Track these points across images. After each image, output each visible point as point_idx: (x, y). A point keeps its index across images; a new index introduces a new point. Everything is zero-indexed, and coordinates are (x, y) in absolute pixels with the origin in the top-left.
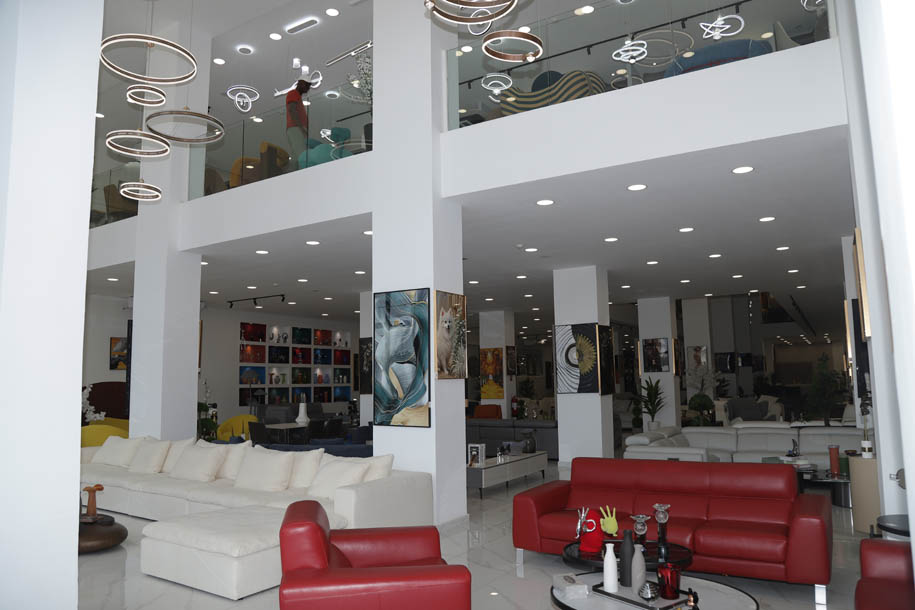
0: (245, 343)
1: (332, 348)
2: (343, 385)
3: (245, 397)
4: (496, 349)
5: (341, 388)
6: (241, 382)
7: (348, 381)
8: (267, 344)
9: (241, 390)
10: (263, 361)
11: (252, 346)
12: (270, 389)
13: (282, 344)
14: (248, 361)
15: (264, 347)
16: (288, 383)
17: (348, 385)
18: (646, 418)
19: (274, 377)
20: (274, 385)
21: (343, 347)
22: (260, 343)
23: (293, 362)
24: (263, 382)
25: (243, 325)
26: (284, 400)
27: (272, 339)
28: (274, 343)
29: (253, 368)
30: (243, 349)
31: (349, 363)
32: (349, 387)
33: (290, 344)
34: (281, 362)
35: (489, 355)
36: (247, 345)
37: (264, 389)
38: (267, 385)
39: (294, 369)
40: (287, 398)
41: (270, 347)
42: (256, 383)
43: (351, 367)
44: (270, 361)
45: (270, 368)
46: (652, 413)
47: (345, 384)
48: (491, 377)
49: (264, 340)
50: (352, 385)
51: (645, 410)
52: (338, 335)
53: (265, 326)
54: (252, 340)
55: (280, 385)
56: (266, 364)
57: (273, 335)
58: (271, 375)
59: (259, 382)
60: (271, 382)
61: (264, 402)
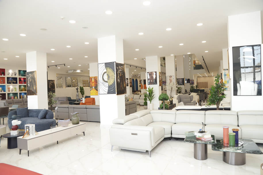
4: (95, 77)
8: (6, 76)
10: (4, 83)
12: (9, 94)
13: (14, 76)
15: (4, 78)
16: (18, 91)
18: (148, 102)
19: (10, 89)
20: (10, 92)
22: (3, 76)
23: (19, 83)
24: (5, 91)
26: (16, 98)
27: (8, 74)
28: (10, 76)
33: (18, 76)
34: (14, 83)
35: (93, 79)
37: (5, 94)
38: (7, 92)
39: (20, 86)
40: (17, 97)
42: (2, 92)
44: (8, 83)
45: (8, 86)
46: (150, 100)
48: (93, 87)
49: (4, 75)
51: (148, 99)
53: (5, 69)
55: (14, 92)
56: (6, 84)
57: (9, 73)
58: (9, 88)
59: (3, 91)
60: (9, 91)
61: (6, 99)
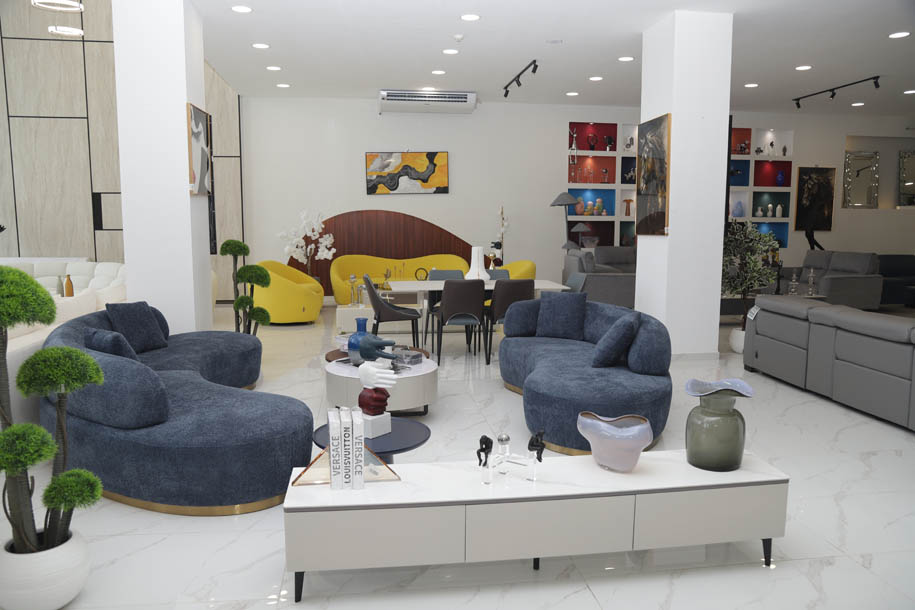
0: (577, 153)
1: (752, 158)
2: (773, 220)
5: (771, 225)
6: (570, 212)
7: (785, 214)
8: (620, 153)
9: (570, 223)
10: (611, 179)
11: (594, 158)
12: (625, 224)
14: (584, 180)
15: (614, 159)
17: (784, 220)
19: (632, 206)
20: (632, 216)
21: (777, 156)
22: (608, 153)
24: (611, 213)
25: (575, 127)
27: (629, 146)
30: (575, 164)
31: (788, 184)
32: (786, 225)
36: (583, 158)
37: (613, 223)
38: (618, 218)
41: (625, 160)
42: (600, 214)
43: (793, 190)
44: (624, 181)
45: (624, 192)
47: (779, 219)
49: (613, 148)
50: (791, 220)
52: (769, 136)
53: (616, 125)
54: (592, 148)
56: (617, 185)
57: (631, 140)
58: (628, 202)
59: (604, 213)
60: (628, 213)
61: (612, 244)
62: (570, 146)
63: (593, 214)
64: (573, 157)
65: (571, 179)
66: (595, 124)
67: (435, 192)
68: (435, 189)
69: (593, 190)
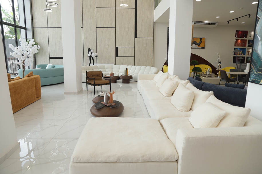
0: (237, 38)
3: (235, 60)
6: (234, 54)
8: (248, 39)
9: (234, 57)
10: (245, 46)
11: (241, 40)
12: (247, 58)
14: (238, 46)
20: (249, 56)
25: (237, 31)
27: (250, 37)
28: (252, 38)
29: (240, 49)
30: (236, 41)
36: (238, 40)
37: (244, 58)
38: (246, 56)
41: (249, 40)
42: (241, 55)
44: (248, 46)
45: (248, 49)
49: (246, 37)
53: (248, 31)
54: (241, 37)
56: (247, 47)
57: (251, 35)
58: (249, 52)
59: (243, 54)
60: (248, 54)
61: (244, 63)
62: (236, 37)
63: (240, 55)
64: (236, 40)
65: (235, 45)
66: (242, 31)
67: (201, 48)
68: (201, 47)
69: (240, 48)
